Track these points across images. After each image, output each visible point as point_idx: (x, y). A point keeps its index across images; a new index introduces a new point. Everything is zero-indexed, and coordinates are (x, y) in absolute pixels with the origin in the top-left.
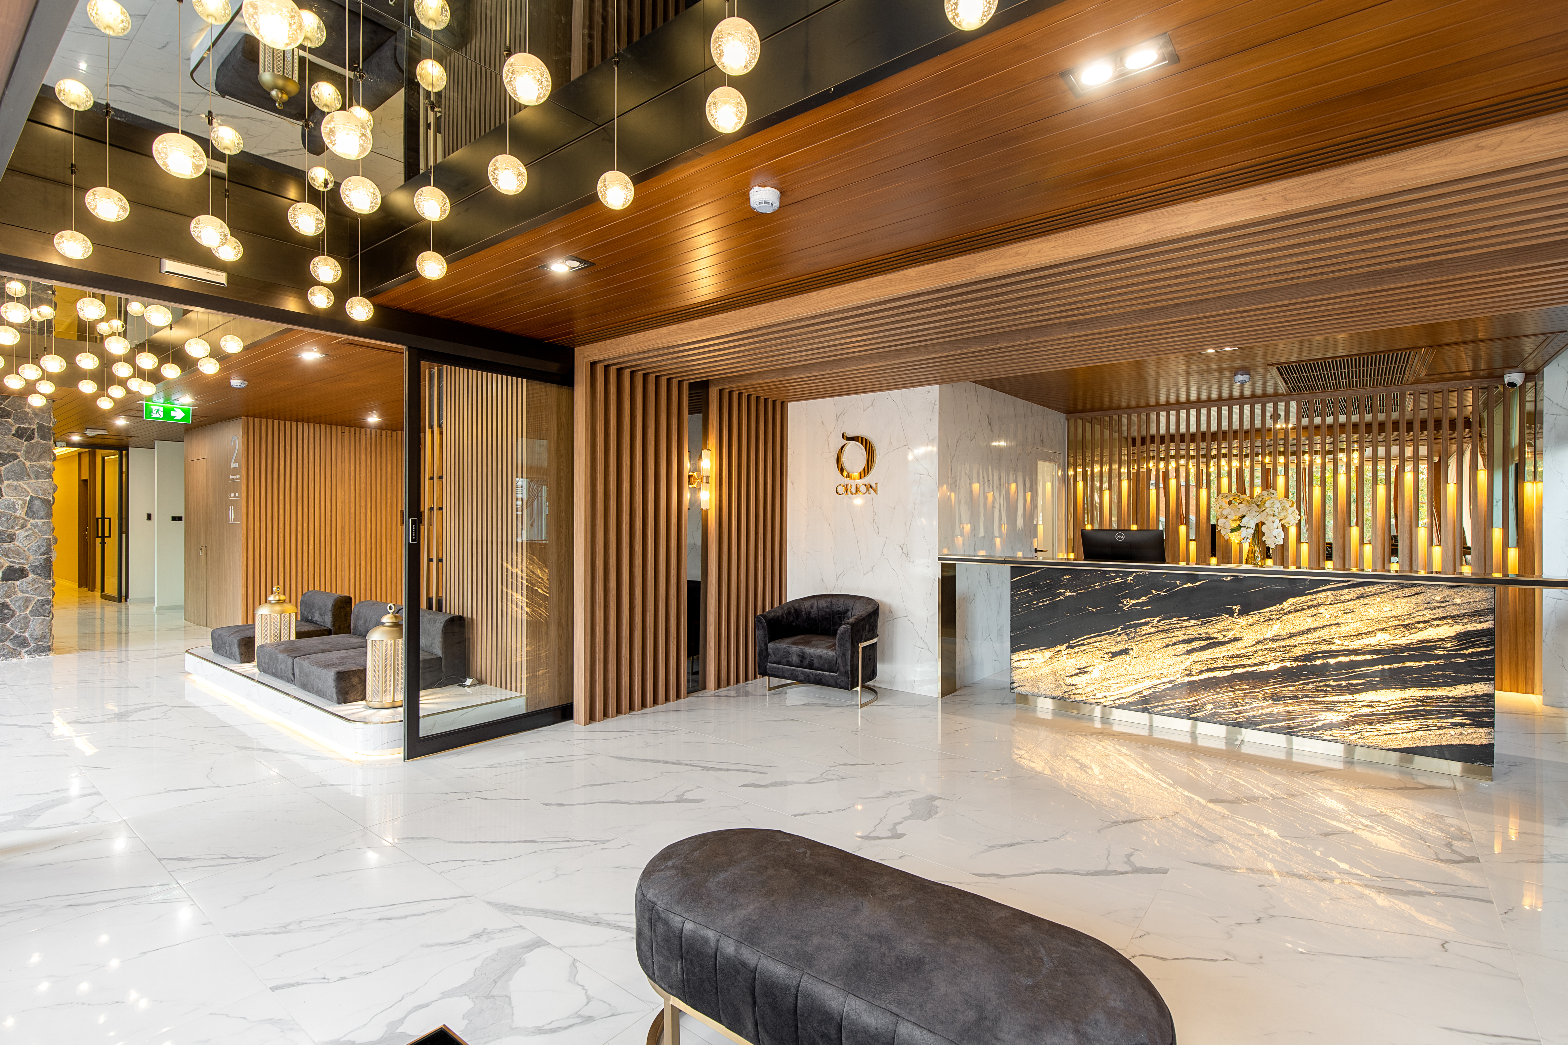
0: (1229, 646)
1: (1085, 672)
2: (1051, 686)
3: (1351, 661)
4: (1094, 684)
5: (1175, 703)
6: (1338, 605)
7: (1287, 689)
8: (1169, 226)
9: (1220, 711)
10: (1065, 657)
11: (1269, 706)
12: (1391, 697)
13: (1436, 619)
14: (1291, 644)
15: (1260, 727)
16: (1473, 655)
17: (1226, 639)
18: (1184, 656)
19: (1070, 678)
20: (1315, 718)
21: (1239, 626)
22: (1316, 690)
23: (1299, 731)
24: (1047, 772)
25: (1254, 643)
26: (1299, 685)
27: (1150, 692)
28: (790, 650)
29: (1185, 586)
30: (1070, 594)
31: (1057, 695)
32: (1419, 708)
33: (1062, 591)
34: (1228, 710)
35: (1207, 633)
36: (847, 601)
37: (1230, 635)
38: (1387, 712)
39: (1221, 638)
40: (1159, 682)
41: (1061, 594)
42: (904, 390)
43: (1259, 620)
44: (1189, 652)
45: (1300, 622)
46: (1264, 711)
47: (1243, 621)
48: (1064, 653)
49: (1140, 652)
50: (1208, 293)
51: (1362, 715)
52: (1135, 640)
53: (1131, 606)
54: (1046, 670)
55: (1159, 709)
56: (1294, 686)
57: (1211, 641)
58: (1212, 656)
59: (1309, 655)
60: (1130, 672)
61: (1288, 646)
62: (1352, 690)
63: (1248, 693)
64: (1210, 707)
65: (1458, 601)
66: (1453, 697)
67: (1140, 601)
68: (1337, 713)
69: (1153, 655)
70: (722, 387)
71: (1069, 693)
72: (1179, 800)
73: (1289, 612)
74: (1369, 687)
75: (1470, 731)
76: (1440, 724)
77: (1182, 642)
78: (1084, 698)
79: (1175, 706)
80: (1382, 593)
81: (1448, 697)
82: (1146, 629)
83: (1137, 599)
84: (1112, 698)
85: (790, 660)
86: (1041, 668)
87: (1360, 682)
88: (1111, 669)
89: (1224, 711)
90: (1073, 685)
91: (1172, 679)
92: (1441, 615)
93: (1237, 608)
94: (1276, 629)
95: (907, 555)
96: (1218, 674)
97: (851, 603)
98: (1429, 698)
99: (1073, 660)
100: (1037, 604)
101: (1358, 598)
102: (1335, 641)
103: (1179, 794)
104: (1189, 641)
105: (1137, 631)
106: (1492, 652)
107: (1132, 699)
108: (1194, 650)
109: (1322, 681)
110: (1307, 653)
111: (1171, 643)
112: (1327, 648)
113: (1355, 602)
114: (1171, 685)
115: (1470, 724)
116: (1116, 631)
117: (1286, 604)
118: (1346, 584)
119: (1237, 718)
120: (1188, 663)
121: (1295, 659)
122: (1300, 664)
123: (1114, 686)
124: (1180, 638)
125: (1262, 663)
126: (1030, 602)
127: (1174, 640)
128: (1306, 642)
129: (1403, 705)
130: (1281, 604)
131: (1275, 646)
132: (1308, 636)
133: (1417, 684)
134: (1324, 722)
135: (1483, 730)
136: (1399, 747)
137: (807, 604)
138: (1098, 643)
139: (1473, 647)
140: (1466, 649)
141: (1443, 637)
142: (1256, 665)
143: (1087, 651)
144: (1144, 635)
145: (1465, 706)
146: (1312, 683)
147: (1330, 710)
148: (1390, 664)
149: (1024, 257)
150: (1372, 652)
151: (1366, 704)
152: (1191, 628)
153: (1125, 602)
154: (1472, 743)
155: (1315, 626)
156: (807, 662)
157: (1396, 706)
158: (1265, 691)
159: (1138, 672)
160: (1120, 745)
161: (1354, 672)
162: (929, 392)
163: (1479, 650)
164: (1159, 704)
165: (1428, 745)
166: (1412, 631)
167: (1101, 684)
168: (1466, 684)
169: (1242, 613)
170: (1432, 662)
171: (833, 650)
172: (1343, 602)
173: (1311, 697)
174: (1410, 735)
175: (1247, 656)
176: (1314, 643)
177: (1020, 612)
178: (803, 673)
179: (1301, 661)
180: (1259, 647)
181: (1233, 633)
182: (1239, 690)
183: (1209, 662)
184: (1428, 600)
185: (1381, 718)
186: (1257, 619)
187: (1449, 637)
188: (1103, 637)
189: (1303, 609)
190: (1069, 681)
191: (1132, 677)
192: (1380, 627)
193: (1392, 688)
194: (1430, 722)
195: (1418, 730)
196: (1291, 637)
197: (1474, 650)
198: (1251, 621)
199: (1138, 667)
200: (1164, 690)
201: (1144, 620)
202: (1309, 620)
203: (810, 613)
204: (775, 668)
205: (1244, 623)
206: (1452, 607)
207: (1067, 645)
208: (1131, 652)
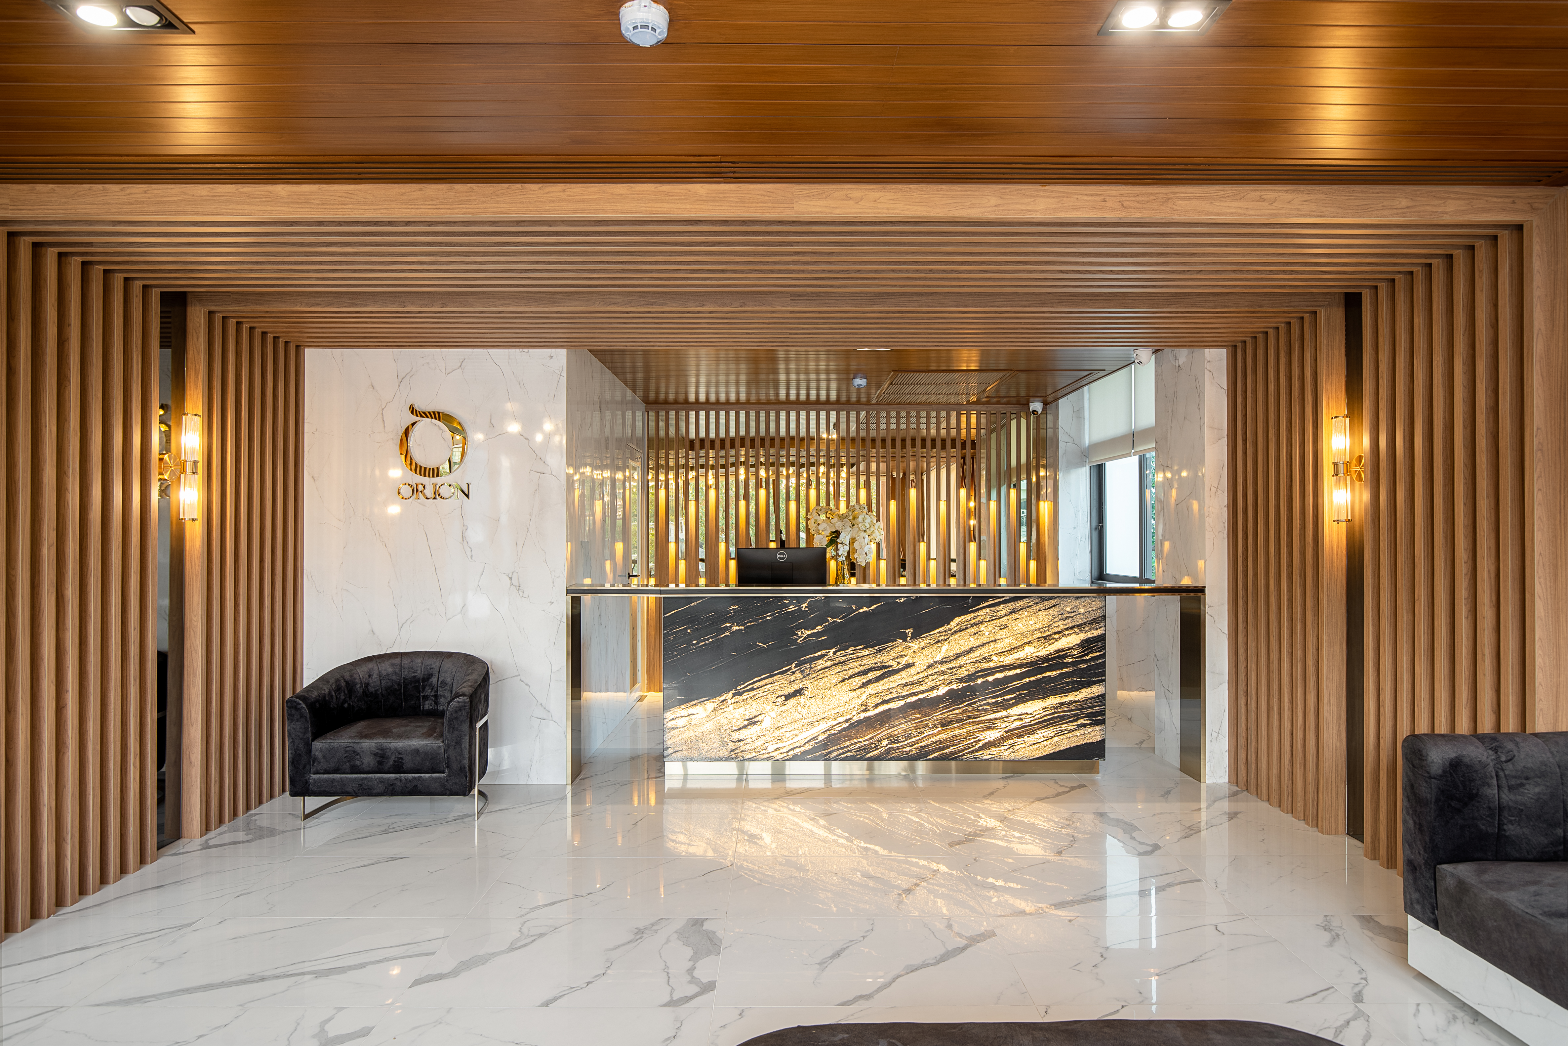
0: (903, 673)
1: (755, 723)
2: (715, 745)
3: (1005, 677)
4: (764, 735)
5: (851, 745)
6: (995, 622)
7: (954, 712)
8: (1017, 206)
9: (895, 746)
10: (731, 707)
11: (939, 733)
12: (1035, 708)
13: (1067, 629)
14: (958, 665)
15: (931, 757)
16: (1092, 659)
17: (900, 666)
18: (860, 690)
19: (738, 733)
20: (977, 739)
21: (912, 651)
22: (978, 710)
23: (964, 755)
24: (710, 853)
25: (925, 667)
26: (964, 707)
27: (826, 735)
28: (357, 748)
29: (861, 611)
30: (738, 628)
31: (722, 755)
32: (1056, 715)
33: (728, 625)
34: (901, 744)
35: (882, 662)
36: (428, 662)
37: (904, 661)
38: (1033, 722)
39: (895, 666)
40: (835, 722)
41: (727, 629)
42: (512, 351)
43: (929, 643)
44: (865, 685)
45: (964, 641)
46: (934, 739)
47: (915, 645)
48: (730, 702)
49: (816, 691)
50: (963, 286)
51: (1015, 729)
52: (811, 677)
53: (805, 638)
54: (709, 726)
55: (835, 754)
56: (960, 708)
57: (886, 670)
58: (887, 687)
59: (972, 675)
60: (804, 716)
61: (954, 668)
62: (1006, 706)
63: (920, 722)
64: (885, 742)
65: (1082, 611)
66: (1079, 701)
67: (815, 631)
68: (994, 731)
69: (829, 692)
70: (212, 308)
71: (736, 751)
72: (855, 853)
73: (956, 632)
74: (1020, 700)
75: (1090, 730)
76: (1069, 728)
77: (858, 674)
78: (754, 754)
79: (851, 748)
80: (1028, 607)
81: (1075, 702)
82: (822, 663)
83: (812, 629)
84: (785, 750)
85: (358, 763)
86: (702, 724)
87: (1012, 696)
88: (784, 715)
89: (898, 745)
90: (741, 740)
91: (849, 717)
92: (1071, 625)
93: (909, 631)
94: (944, 651)
95: (519, 588)
96: (893, 705)
97: (435, 664)
98: (1062, 704)
99: (741, 710)
100: (698, 643)
101: (1011, 613)
102: (994, 658)
103: (855, 847)
104: (865, 672)
105: (813, 666)
106: (1103, 656)
107: (808, 747)
108: (869, 682)
109: (982, 700)
110: (970, 673)
111: (847, 677)
112: (986, 666)
113: (1008, 617)
114: (847, 725)
115: (1090, 724)
116: (790, 669)
117: (953, 624)
118: (1001, 600)
119: (910, 751)
120: (864, 697)
121: (960, 680)
122: (965, 685)
123: (788, 735)
124: (856, 670)
125: (933, 688)
126: (689, 643)
127: (850, 673)
128: (969, 661)
129: (1044, 714)
130: (948, 624)
131: (943, 669)
132: (971, 655)
133: (1054, 692)
134: (984, 742)
135: (1098, 728)
136: (1041, 755)
137: (362, 672)
138: (769, 686)
139: (1091, 652)
140: (1087, 655)
141: (1071, 645)
142: (927, 691)
143: (757, 696)
144: (820, 670)
145: (1087, 708)
146: (975, 703)
147: (989, 728)
148: (1034, 676)
149: (857, 203)
150: (1021, 666)
151: (1017, 717)
152: (867, 657)
153: (799, 633)
154: (1090, 741)
155: (977, 644)
156: (391, 763)
157: (1039, 716)
158: (935, 718)
159: (813, 714)
160: (795, 803)
161: (1008, 687)
162: (551, 357)
163: (1095, 654)
164: (835, 748)
165: (1062, 749)
166: (1051, 642)
167: (773, 735)
168: (1087, 687)
169: (915, 636)
170: (1065, 670)
171: (437, 738)
172: (999, 618)
173: (974, 718)
174: (1049, 742)
175: (919, 682)
176: (977, 662)
177: (676, 656)
178: (381, 781)
179: (966, 682)
180: (930, 672)
181: (906, 658)
182: (912, 720)
183: (884, 694)
184: (1062, 612)
185: (1028, 730)
186: (928, 642)
187: (1076, 645)
188: (776, 678)
189: (967, 628)
190: (736, 736)
191: (807, 721)
192: (1027, 640)
193: (1036, 699)
194: (1063, 727)
195: (1054, 736)
196: (957, 657)
197: (1092, 655)
198: (922, 644)
199: (813, 709)
200: (840, 732)
201: (819, 653)
202: (972, 639)
203: (367, 685)
204: (327, 780)
205: (917, 647)
206: (1078, 617)
207: (733, 692)
208: (806, 692)
